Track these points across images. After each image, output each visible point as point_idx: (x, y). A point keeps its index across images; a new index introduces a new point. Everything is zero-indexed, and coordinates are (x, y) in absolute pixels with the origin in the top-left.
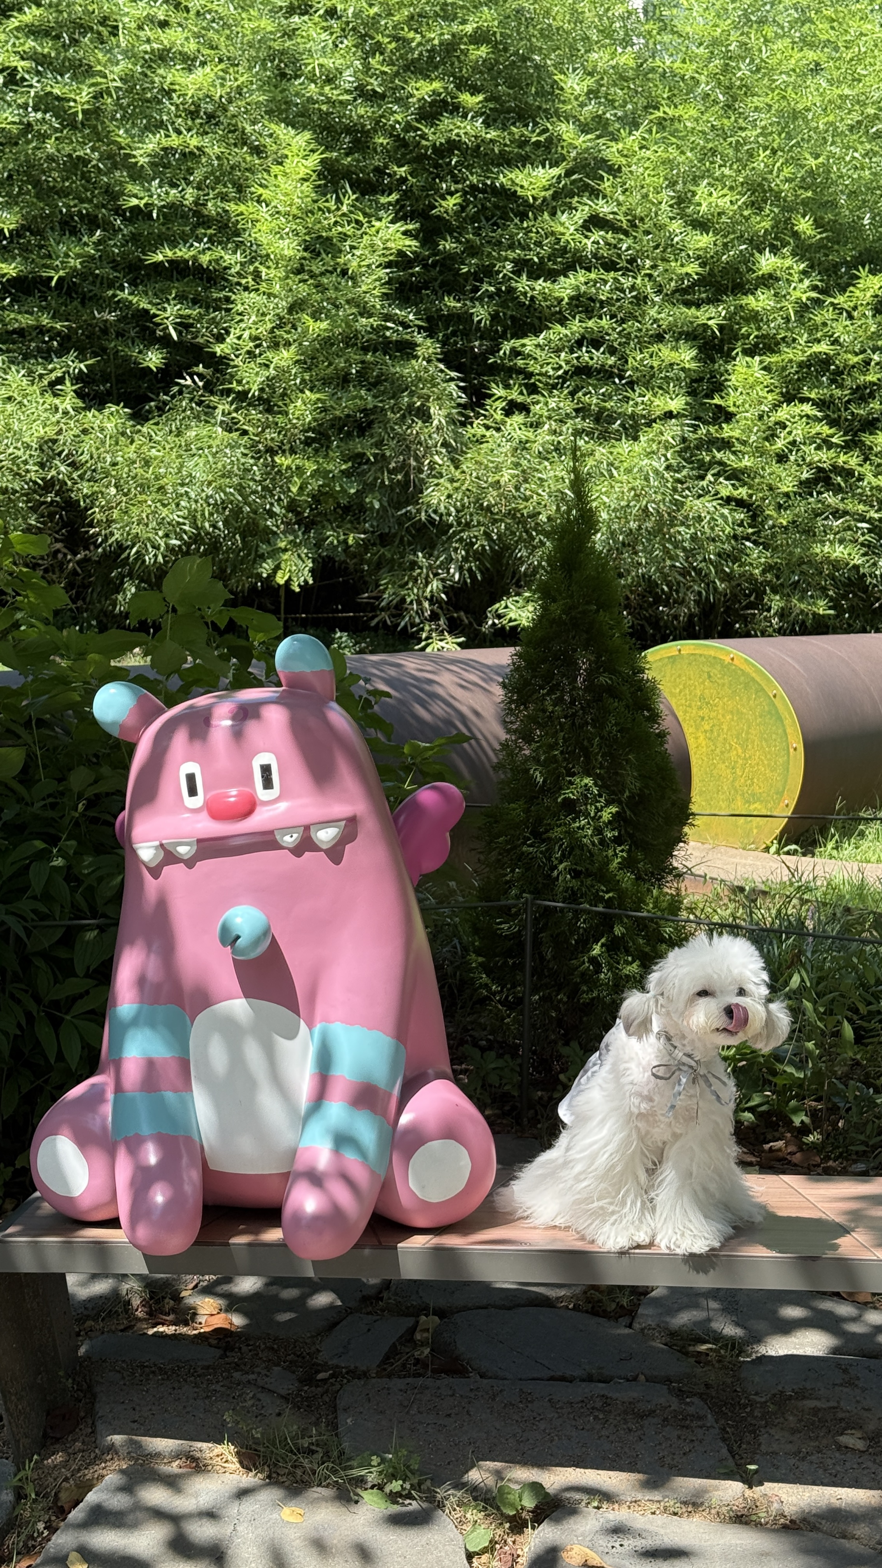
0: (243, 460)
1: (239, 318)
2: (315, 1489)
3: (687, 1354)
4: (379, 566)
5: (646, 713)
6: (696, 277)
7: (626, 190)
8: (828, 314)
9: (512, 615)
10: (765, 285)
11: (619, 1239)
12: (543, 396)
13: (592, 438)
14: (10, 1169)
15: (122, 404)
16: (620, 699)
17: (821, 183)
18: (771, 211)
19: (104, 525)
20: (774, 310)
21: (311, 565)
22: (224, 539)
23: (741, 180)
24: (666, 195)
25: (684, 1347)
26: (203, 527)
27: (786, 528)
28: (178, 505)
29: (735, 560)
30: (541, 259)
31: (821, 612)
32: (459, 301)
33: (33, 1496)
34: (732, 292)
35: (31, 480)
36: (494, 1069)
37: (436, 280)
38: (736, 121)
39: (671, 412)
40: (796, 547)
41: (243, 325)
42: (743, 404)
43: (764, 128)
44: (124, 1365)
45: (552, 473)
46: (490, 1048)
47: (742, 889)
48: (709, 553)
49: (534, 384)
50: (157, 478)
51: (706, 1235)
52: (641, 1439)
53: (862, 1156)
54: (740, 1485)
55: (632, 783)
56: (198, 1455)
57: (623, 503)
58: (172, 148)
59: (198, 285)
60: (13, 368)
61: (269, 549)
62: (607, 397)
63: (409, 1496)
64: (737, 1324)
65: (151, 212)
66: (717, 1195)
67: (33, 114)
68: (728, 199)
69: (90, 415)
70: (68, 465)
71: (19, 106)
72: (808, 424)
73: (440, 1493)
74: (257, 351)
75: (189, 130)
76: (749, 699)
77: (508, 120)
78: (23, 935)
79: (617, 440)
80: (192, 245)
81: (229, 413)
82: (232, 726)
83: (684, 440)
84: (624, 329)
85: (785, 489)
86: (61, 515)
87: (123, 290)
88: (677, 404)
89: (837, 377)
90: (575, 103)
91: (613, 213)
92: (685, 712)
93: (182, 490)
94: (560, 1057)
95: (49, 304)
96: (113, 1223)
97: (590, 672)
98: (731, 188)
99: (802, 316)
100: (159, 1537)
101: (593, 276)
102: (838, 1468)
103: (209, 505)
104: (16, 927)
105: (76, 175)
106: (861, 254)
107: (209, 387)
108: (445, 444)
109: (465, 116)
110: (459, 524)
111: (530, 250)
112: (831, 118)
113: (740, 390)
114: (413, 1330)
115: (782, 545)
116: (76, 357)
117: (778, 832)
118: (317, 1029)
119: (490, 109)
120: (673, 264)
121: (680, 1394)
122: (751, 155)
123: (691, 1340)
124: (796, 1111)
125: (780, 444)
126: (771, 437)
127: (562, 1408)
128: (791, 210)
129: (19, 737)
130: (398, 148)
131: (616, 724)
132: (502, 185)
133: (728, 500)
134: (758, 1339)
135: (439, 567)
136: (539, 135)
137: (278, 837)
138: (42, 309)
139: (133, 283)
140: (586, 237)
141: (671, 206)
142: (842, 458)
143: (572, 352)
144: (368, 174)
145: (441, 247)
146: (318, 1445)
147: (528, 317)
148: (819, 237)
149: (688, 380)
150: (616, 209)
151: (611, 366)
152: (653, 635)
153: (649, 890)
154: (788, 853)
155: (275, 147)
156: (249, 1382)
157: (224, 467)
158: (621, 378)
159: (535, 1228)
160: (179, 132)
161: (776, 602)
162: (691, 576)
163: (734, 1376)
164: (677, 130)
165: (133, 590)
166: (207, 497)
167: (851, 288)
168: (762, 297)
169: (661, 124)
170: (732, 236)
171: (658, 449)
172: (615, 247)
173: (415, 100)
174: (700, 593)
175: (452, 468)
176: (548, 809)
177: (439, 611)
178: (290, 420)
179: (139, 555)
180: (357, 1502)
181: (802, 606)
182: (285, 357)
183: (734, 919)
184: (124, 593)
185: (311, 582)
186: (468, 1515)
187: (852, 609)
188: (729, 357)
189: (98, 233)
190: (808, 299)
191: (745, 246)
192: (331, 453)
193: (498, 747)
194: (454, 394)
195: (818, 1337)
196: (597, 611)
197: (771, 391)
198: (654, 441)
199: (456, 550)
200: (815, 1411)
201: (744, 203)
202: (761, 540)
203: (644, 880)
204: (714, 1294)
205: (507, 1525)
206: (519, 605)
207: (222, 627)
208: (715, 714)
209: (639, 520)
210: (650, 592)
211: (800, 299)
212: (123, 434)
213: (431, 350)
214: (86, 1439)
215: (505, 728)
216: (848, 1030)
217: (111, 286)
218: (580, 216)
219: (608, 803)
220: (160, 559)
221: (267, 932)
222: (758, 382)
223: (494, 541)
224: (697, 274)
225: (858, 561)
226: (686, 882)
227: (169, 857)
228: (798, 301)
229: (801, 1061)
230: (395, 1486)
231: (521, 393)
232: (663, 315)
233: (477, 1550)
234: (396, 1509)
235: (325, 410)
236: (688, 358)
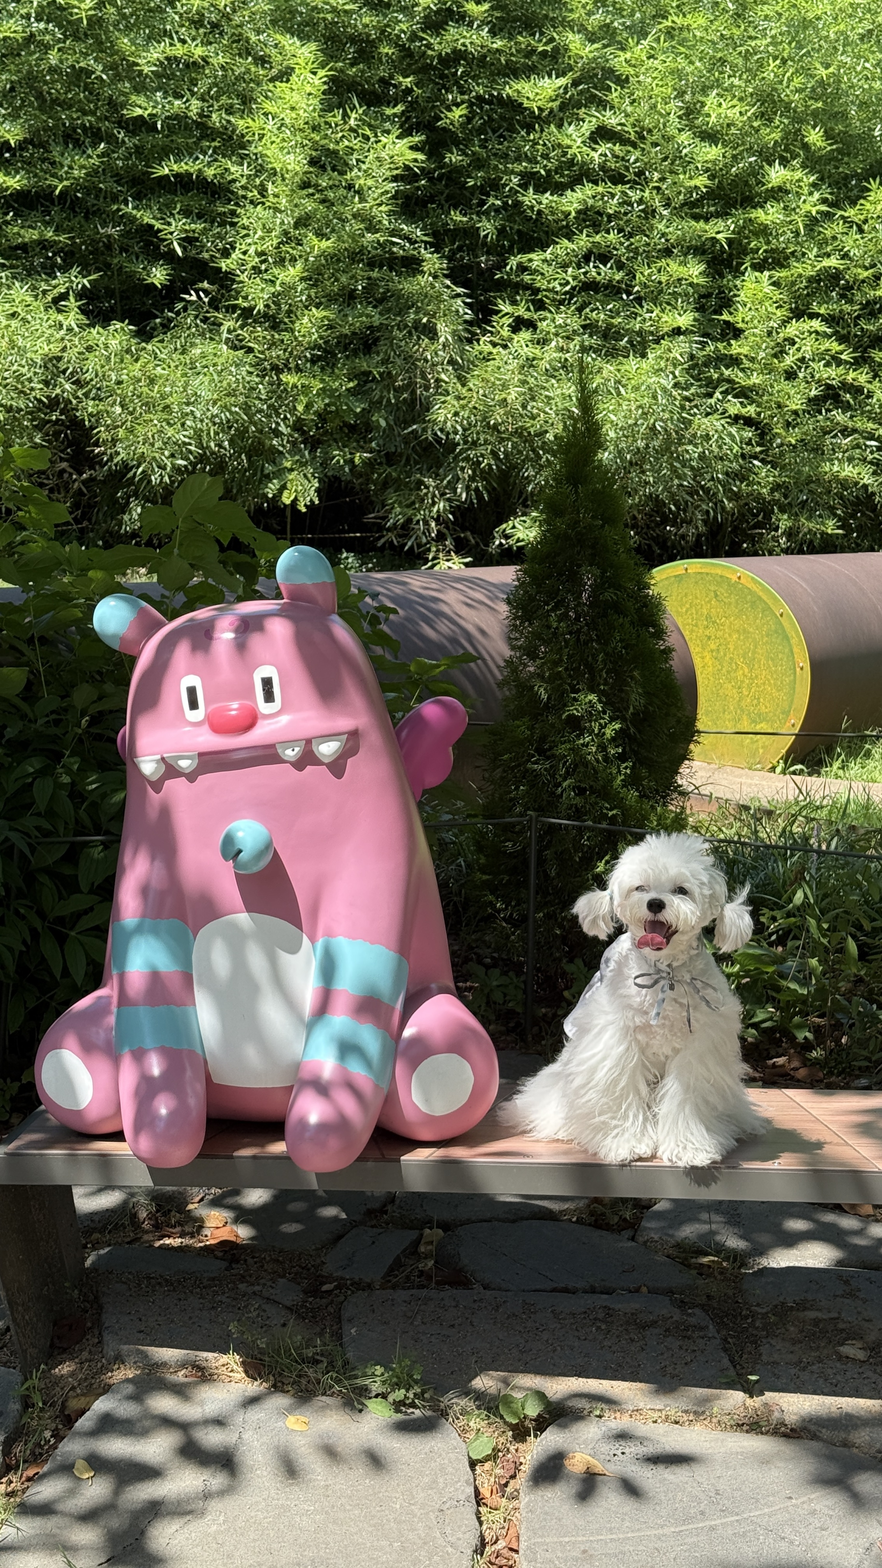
0: (248, 379)
1: (244, 232)
2: (320, 1398)
3: (689, 1266)
4: (385, 485)
5: (652, 630)
6: (704, 190)
7: (634, 101)
8: (838, 228)
9: (520, 535)
10: (775, 199)
11: (620, 1151)
12: (551, 312)
13: (599, 356)
14: (17, 1084)
15: (127, 321)
16: (626, 616)
17: (831, 93)
18: (781, 122)
19: (109, 444)
20: (784, 224)
21: (317, 485)
22: (230, 458)
23: (751, 90)
24: (675, 106)
25: (686, 1259)
26: (208, 447)
27: (795, 447)
28: (183, 425)
29: (743, 479)
30: (548, 172)
31: (829, 531)
32: (465, 215)
33: (40, 1405)
34: (741, 206)
35: (35, 398)
36: (498, 986)
37: (442, 193)
38: (745, 30)
39: (679, 328)
40: (804, 465)
41: (249, 240)
42: (752, 320)
43: (773, 37)
44: (130, 1277)
45: (559, 391)
46: (495, 965)
47: (747, 808)
48: (717, 472)
49: (541, 300)
50: (163, 398)
51: (708, 1149)
52: (643, 1349)
53: (864, 1071)
54: (741, 1394)
55: (636, 699)
56: (204, 1364)
57: (630, 422)
58: (176, 58)
59: (202, 199)
60: (17, 284)
61: (275, 469)
62: (615, 313)
63: (413, 1405)
64: (741, 1237)
65: (155, 123)
66: (720, 1108)
67: (35, 25)
68: (737, 110)
69: (94, 331)
70: (73, 383)
71: (22, 17)
72: (817, 340)
73: (445, 1400)
74: (263, 267)
75: (194, 39)
76: (756, 618)
77: (515, 28)
78: (27, 851)
79: (624, 357)
80: (197, 158)
81: (235, 330)
82: (235, 638)
83: (692, 357)
84: (632, 244)
85: (794, 407)
86: (66, 434)
87: (127, 205)
88: (685, 320)
89: (847, 292)
90: (583, 11)
91: (621, 124)
92: (692, 631)
93: (188, 409)
94: (564, 974)
95: (52, 220)
96: (118, 1136)
97: (597, 589)
98: (741, 99)
99: (812, 230)
100: (165, 1445)
101: (600, 189)
102: (839, 1378)
103: (214, 424)
104: (21, 844)
105: (79, 87)
106: (871, 166)
107: (214, 304)
108: (452, 362)
109: (470, 25)
110: (466, 442)
111: (537, 163)
112: (842, 27)
113: (749, 306)
114: (417, 1242)
115: (790, 464)
116: (79, 273)
117: (784, 751)
118: (320, 944)
119: (497, 18)
120: (681, 176)
121: (682, 1305)
122: (761, 65)
123: (693, 1252)
124: (800, 1027)
125: (789, 360)
126: (779, 353)
127: (564, 1319)
128: (801, 121)
129: (23, 654)
130: (403, 58)
131: (621, 641)
132: (508, 96)
133: (736, 419)
134: (762, 1251)
135: (446, 487)
136: (546, 44)
137: (279, 751)
138: (47, 224)
139: (137, 197)
140: (594, 149)
141: (680, 117)
142: (852, 375)
143: (579, 267)
144: (374, 85)
145: (447, 160)
146: (322, 1355)
147: (534, 232)
148: (829, 148)
149: (696, 296)
150: (623, 121)
151: (618, 282)
152: (660, 556)
153: (653, 807)
154: (794, 773)
155: (280, 58)
156: (254, 1293)
157: (229, 385)
158: (629, 294)
159: (538, 1141)
160: (184, 42)
161: (784, 522)
162: (698, 494)
163: (735, 1288)
164: (685, 40)
165: (139, 510)
166: (213, 416)
167: (862, 201)
168: (771, 211)
169: (670, 33)
170: (741, 148)
171: (666, 366)
172: (623, 159)
173: (420, 9)
174: (708, 512)
175: (459, 386)
176: (553, 726)
177: (445, 531)
178: (296, 338)
179: (146, 475)
180: (360, 1411)
181: (811, 525)
182: (292, 273)
183: (740, 836)
184: (130, 513)
185: (317, 502)
186: (471, 1424)
187: (860, 529)
188: (738, 272)
189: (102, 145)
190: (818, 212)
191: (754, 158)
192: (336, 371)
193: (502, 664)
194: (461, 310)
195: (819, 1249)
196: (603, 526)
197: (780, 307)
198: (661, 358)
199: (463, 469)
200: (816, 1322)
201: (754, 114)
202: (770, 459)
203: (648, 797)
204: (717, 1207)
205: (510, 1433)
206: (526, 525)
207: (226, 544)
208: (721, 633)
209: (647, 439)
210: (657, 512)
211: (810, 212)
212: (128, 351)
213: (437, 266)
214: (93, 1349)
215: (510, 644)
216: (852, 947)
217: (115, 199)
218: (587, 128)
219: (612, 719)
220: (166, 479)
221: (269, 845)
222: (767, 297)
223: (500, 460)
224: (706, 187)
225: (867, 480)
226: (691, 801)
227: (171, 771)
228: (808, 215)
229: (805, 978)
230: (400, 1394)
231: (528, 309)
232: (671, 229)
233: (480, 1457)
234: (400, 1416)
235: (330, 327)
236: (696, 273)
